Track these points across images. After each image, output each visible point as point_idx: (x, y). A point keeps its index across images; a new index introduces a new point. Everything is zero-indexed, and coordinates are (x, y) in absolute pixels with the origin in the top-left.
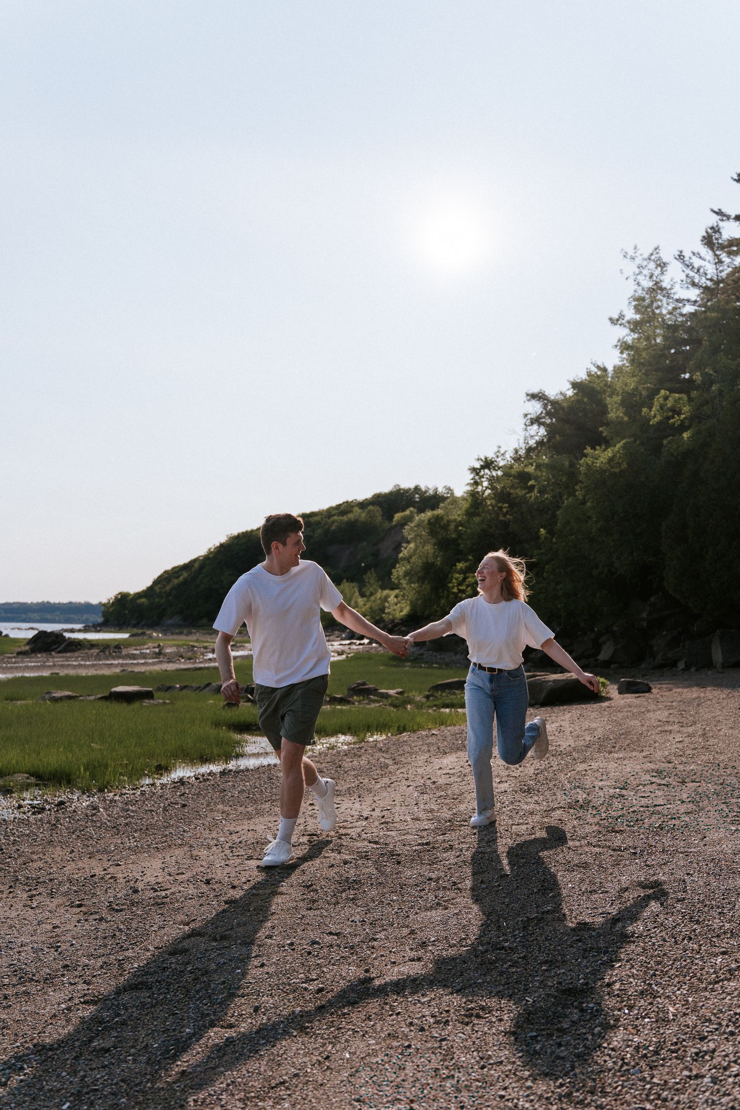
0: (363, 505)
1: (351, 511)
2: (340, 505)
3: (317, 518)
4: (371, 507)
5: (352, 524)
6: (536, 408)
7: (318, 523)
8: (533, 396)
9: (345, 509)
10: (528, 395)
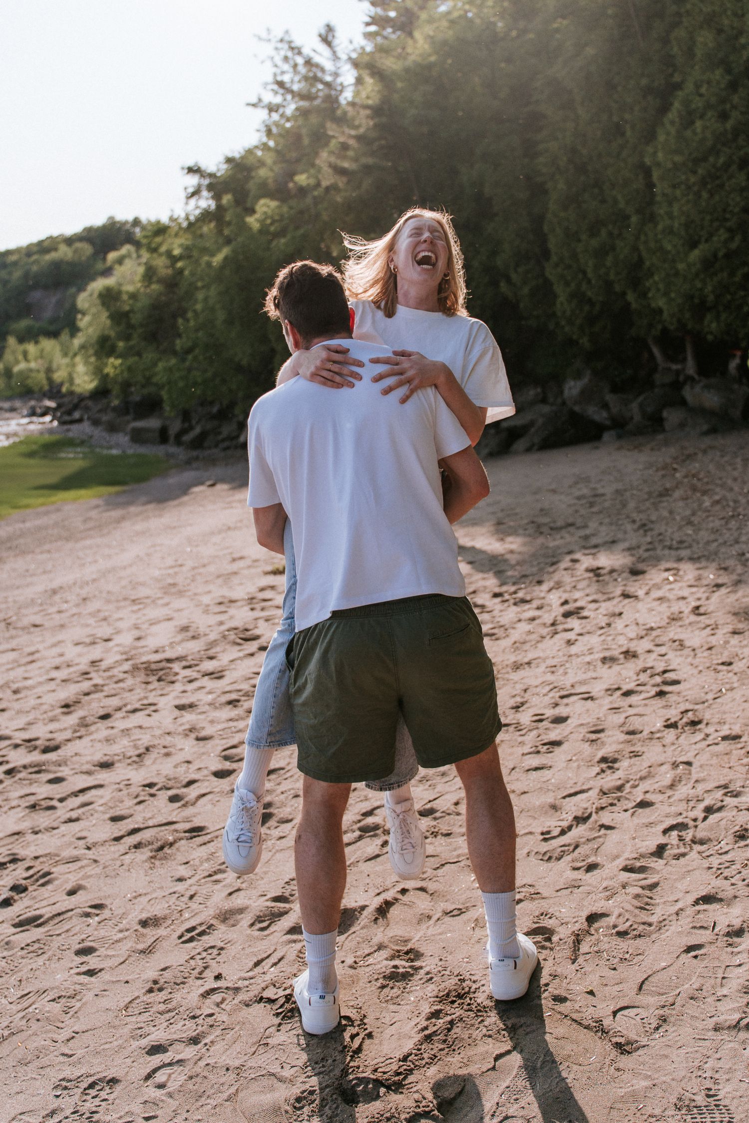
0: (69, 241)
1: (56, 249)
2: (42, 241)
3: (14, 258)
4: (78, 245)
5: (57, 265)
6: (193, 181)
7: (15, 264)
8: (190, 170)
9: (44, 247)
10: (183, 168)
